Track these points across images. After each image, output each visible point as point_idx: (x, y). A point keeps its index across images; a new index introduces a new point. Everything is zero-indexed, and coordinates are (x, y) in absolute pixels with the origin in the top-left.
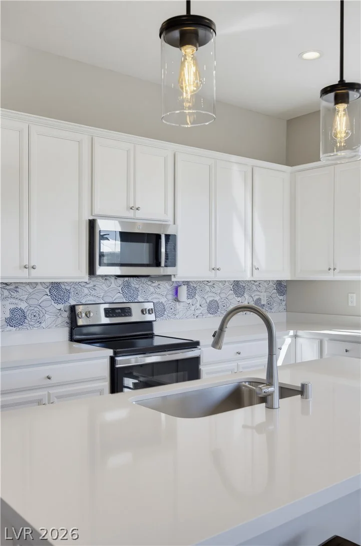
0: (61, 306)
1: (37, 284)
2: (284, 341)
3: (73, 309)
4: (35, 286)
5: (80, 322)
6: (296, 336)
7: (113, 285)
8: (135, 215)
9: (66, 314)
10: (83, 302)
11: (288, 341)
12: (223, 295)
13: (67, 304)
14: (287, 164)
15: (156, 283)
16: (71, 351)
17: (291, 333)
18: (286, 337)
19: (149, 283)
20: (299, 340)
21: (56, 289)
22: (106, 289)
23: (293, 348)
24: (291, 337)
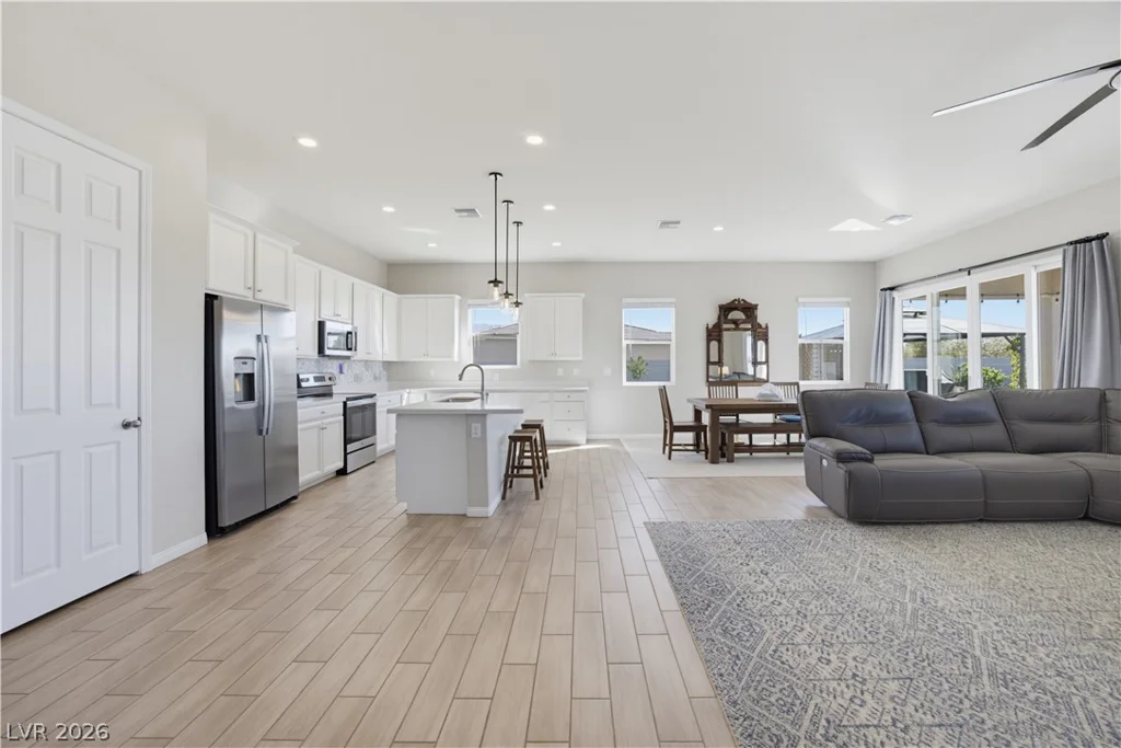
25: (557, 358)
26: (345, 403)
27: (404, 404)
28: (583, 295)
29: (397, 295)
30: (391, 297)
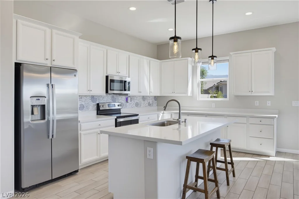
0: (94, 104)
1: (87, 96)
2: (160, 114)
3: (98, 105)
4: (87, 97)
5: (101, 109)
6: (163, 113)
7: (109, 97)
8: (118, 74)
9: (96, 106)
10: (101, 102)
11: (161, 114)
12: (140, 101)
13: (96, 103)
14: (157, 59)
15: (121, 97)
16: (97, 118)
17: (162, 112)
18: (161, 113)
19: (119, 96)
20: (164, 114)
21: (93, 97)
22: (107, 98)
23: (163, 116)
24: (162, 113)
25: (253, 94)
26: (116, 120)
27: (160, 119)
28: (274, 49)
29: (159, 61)
30: (156, 62)
